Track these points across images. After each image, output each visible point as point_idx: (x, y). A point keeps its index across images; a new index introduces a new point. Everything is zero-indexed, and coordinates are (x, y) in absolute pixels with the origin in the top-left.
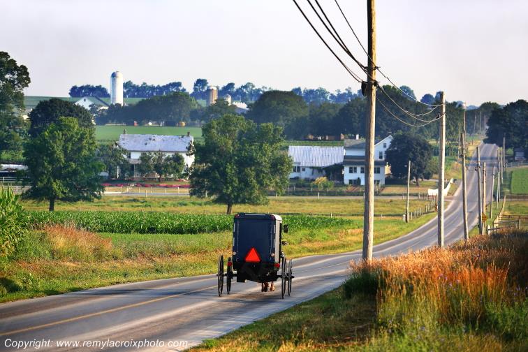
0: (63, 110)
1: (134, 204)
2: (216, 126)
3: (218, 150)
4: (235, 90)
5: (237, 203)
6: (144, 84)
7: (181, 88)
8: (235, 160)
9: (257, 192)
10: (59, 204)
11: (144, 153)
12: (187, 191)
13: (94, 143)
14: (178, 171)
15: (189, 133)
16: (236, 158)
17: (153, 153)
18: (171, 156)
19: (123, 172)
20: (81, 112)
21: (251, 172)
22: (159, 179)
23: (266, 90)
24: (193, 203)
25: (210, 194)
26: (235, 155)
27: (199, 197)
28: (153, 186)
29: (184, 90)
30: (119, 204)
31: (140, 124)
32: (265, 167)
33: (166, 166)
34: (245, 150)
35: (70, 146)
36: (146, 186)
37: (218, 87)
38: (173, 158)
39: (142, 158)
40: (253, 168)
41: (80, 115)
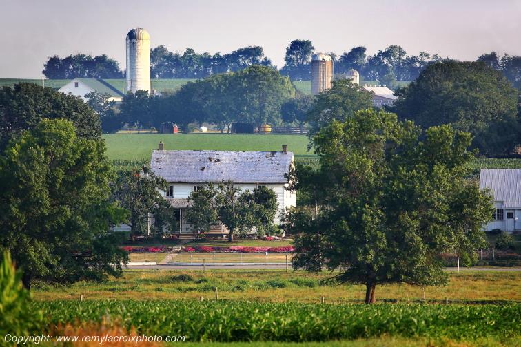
0: (41, 105)
1: (182, 285)
2: (342, 133)
3: (345, 179)
4: (366, 60)
5: (384, 281)
6: (190, 51)
7: (261, 59)
8: (380, 198)
9: (423, 259)
10: (38, 287)
11: (198, 186)
12: (285, 260)
13: (106, 168)
14: (265, 221)
15: (284, 146)
16: (381, 194)
17: (215, 187)
18: (251, 192)
19: (158, 222)
20: (76, 110)
21: (411, 221)
22: (228, 236)
23: (427, 60)
24: (296, 282)
25: (332, 266)
26: (379, 189)
27: (311, 270)
28: (218, 250)
29: (267, 62)
30: (152, 287)
31: (184, 130)
32: (439, 211)
33: (242, 212)
34: (399, 178)
35: (61, 175)
36: (204, 251)
37: (333, 56)
38: (256, 195)
39: (194, 197)
40: (415, 213)
41: (74, 114)
